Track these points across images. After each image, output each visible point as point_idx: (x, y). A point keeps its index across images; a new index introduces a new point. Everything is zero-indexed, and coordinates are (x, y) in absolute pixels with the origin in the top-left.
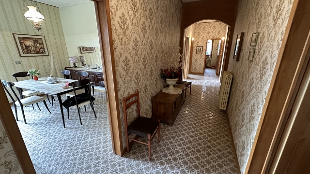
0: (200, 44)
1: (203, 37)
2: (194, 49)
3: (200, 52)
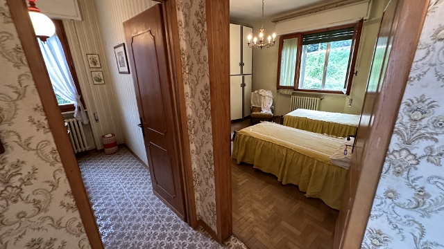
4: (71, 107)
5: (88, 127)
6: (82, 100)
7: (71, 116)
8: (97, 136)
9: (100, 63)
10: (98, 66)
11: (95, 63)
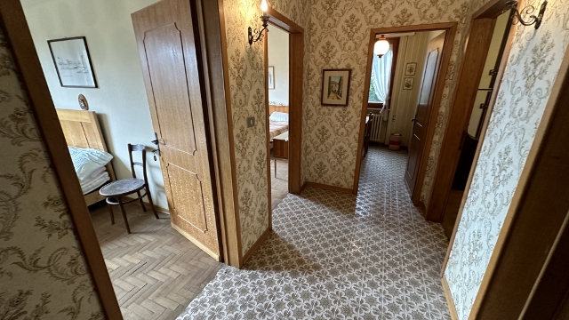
0: (339, 59)
1: (352, 23)
2: (313, 83)
3: (339, 93)
4: (381, 105)
5: (385, 123)
6: (389, 101)
7: (378, 112)
8: (389, 133)
9: (416, 70)
10: (412, 73)
11: (411, 71)
